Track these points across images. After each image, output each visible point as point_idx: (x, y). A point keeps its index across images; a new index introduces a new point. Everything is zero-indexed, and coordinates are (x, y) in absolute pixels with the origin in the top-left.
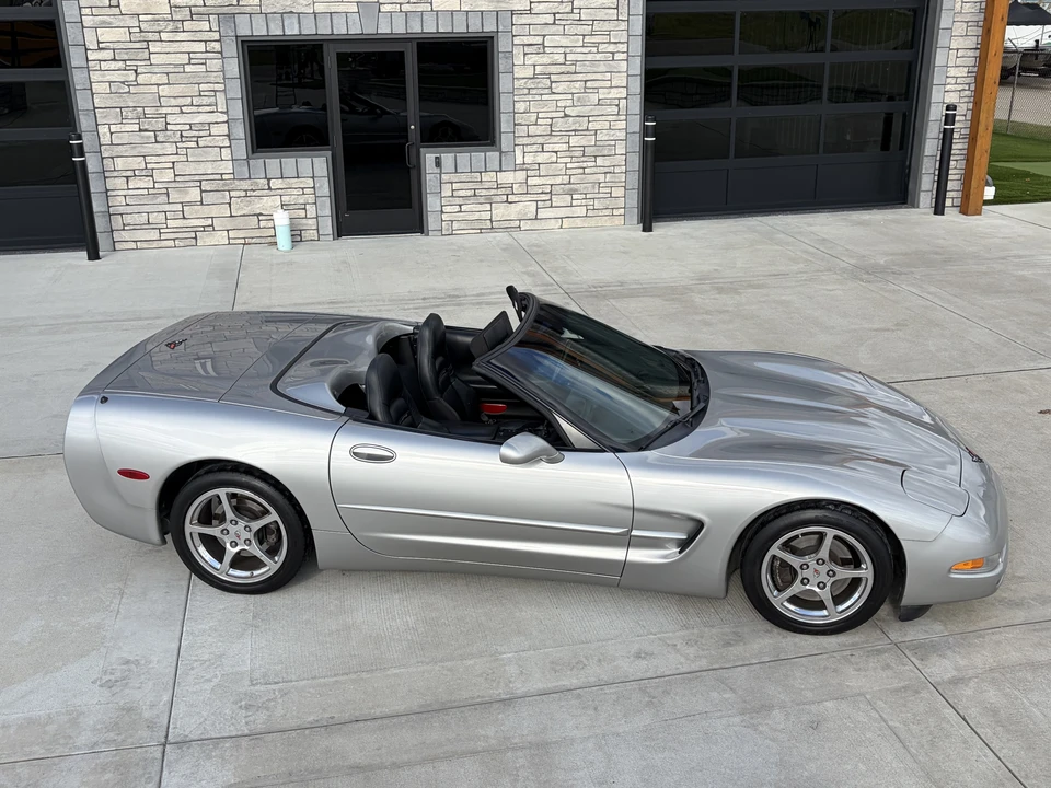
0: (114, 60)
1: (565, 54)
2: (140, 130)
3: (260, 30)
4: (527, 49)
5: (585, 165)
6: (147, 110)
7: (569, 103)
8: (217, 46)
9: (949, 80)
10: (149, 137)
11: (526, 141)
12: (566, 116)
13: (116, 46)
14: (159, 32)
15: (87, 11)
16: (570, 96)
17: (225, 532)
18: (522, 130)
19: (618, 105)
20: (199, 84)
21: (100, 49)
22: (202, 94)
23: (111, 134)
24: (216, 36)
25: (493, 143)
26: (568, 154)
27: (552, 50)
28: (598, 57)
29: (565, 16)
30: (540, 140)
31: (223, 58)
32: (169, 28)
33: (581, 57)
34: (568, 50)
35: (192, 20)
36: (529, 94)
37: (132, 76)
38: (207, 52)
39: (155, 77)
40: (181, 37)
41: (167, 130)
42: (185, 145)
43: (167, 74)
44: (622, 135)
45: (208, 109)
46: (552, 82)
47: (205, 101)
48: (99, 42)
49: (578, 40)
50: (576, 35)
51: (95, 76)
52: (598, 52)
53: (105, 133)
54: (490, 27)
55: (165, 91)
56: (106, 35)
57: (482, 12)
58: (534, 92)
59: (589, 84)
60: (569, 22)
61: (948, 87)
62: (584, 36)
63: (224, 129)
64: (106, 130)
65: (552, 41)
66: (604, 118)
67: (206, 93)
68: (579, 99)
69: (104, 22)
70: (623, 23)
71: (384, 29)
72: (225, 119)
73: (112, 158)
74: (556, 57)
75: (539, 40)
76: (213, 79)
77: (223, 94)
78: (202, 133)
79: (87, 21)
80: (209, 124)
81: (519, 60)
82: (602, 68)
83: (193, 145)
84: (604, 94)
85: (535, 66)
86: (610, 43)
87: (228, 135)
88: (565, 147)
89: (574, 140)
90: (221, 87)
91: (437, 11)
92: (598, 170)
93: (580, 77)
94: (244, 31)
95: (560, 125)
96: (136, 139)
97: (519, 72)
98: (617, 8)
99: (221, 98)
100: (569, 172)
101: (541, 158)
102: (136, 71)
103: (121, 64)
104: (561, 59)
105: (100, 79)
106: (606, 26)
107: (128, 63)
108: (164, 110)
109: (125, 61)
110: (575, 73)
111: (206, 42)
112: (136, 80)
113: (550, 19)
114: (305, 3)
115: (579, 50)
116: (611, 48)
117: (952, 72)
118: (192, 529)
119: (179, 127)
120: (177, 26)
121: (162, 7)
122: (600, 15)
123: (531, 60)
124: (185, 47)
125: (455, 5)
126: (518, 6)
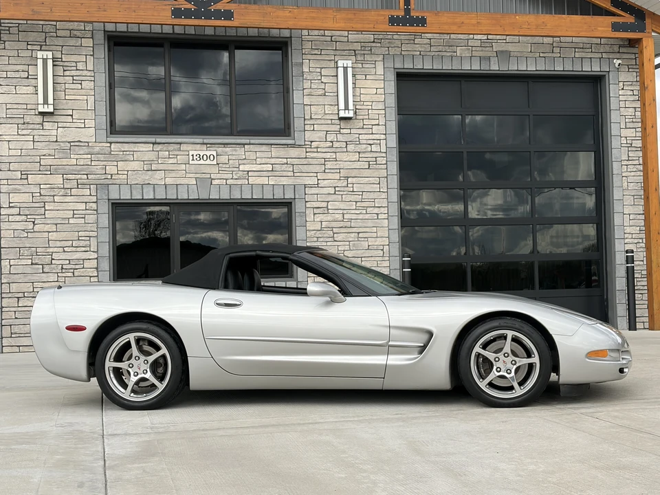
0: (19, 214)
1: (343, 214)
2: (32, 264)
3: (125, 195)
4: (316, 211)
6: (39, 250)
7: (347, 248)
8: (94, 206)
9: (626, 236)
10: (38, 268)
13: (21, 205)
14: (54, 196)
15: (5, 182)
16: (348, 243)
19: (382, 250)
20: (79, 232)
21: (10, 207)
22: (80, 238)
23: (11, 266)
24: (94, 199)
25: (291, 276)
27: (334, 211)
28: (367, 216)
29: (342, 189)
31: (98, 214)
32: (61, 193)
33: (354, 217)
34: (345, 212)
35: (78, 188)
36: (317, 241)
37: (30, 226)
38: (86, 209)
39: (47, 226)
40: (68, 199)
41: (52, 264)
42: (64, 275)
43: (56, 224)
44: (387, 270)
45: (83, 249)
46: (334, 233)
47: (82, 243)
48: (10, 203)
49: (352, 205)
50: (350, 201)
51: (4, 226)
52: (367, 213)
53: (6, 266)
54: (289, 195)
55: (53, 236)
56: (15, 198)
57: (284, 185)
58: (321, 240)
59: (361, 235)
60: (345, 193)
61: (626, 241)
62: (356, 202)
63: (94, 263)
64: (7, 263)
65: (333, 205)
66: (373, 259)
67: (83, 238)
68: (354, 245)
69: (16, 189)
70: (384, 194)
71: (214, 196)
72: (96, 256)
73: (9, 283)
74: (337, 216)
75: (324, 205)
76: (89, 229)
77: (95, 239)
78: (77, 267)
79: (4, 188)
80: (83, 260)
81: (310, 217)
82: (370, 224)
83: (70, 274)
84: (372, 242)
85: (321, 222)
86: (375, 207)
87: (97, 268)
90: (95, 234)
91: (252, 185)
93: (354, 230)
94: (114, 195)
96: (28, 270)
97: (310, 226)
98: (379, 184)
99: (94, 242)
102: (34, 222)
103: (24, 217)
104: (340, 217)
105: (8, 227)
106: (372, 196)
107: (29, 217)
108: (51, 250)
109: (27, 215)
110: (351, 227)
111: (86, 203)
112: (33, 229)
113: (332, 191)
114: (159, 178)
115: (353, 212)
116: (376, 210)
117: (628, 230)
118: (109, 364)
119: (61, 262)
120: (67, 192)
121: (58, 180)
122: (367, 188)
123: (318, 218)
124: (72, 206)
125: (265, 181)
126: (309, 181)
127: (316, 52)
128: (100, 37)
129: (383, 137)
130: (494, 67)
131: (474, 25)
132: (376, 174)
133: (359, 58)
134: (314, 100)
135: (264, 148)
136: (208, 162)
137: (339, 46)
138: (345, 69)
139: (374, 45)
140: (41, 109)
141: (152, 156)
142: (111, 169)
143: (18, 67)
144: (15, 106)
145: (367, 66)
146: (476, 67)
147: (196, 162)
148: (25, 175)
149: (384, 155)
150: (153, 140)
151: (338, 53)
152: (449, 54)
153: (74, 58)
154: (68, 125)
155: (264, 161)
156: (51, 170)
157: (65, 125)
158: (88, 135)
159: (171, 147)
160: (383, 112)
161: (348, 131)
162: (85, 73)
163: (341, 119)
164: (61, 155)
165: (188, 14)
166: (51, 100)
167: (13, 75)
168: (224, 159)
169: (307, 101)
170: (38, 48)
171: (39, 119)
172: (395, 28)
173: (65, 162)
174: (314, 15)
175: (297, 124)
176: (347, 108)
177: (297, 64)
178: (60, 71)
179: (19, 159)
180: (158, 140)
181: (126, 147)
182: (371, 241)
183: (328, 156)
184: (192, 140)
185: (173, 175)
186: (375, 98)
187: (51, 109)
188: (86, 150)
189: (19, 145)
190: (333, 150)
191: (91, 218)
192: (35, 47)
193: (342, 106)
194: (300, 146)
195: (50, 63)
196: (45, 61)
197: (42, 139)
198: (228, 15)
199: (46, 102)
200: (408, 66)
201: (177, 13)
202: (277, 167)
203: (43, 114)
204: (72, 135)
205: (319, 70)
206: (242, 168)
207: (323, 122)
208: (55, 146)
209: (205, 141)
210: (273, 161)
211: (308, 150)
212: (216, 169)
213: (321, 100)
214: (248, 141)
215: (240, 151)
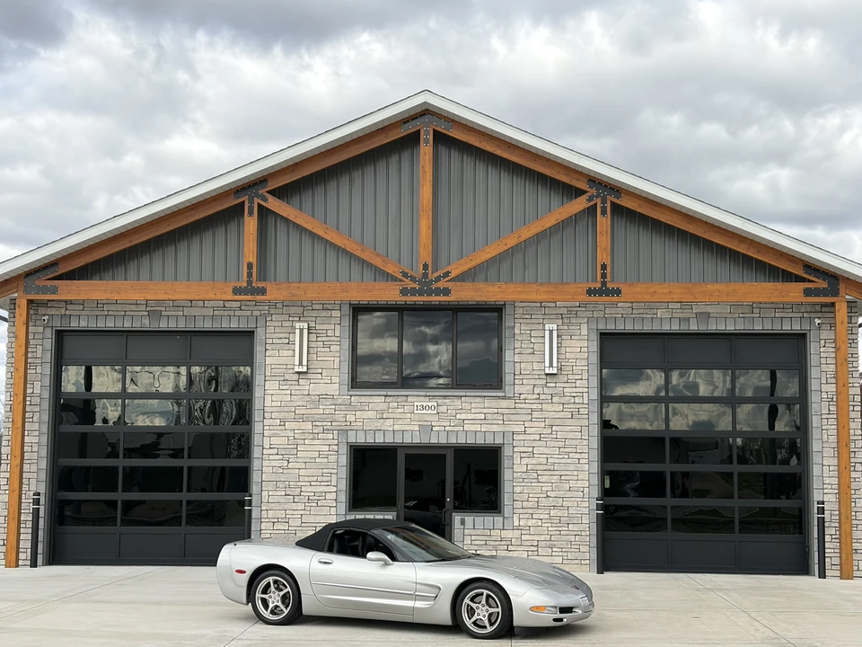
0: (277, 454)
1: (547, 458)
2: (286, 495)
3: (361, 439)
4: (522, 455)
5: (560, 529)
6: (291, 483)
7: (550, 489)
8: (336, 447)
10: (290, 499)
11: (521, 511)
12: (548, 496)
13: (280, 447)
14: (304, 439)
15: (268, 427)
16: (550, 485)
17: (270, 597)
18: (517, 504)
19: (583, 492)
20: (323, 469)
21: (271, 448)
22: (324, 475)
23: (269, 496)
24: (336, 442)
25: (500, 512)
26: (549, 521)
27: (538, 456)
28: (569, 461)
29: (547, 436)
30: (530, 511)
31: (338, 454)
32: (310, 437)
33: (557, 461)
34: (549, 456)
35: (324, 433)
36: (523, 482)
37: (286, 463)
38: (329, 451)
39: (298, 464)
40: (316, 442)
41: (300, 495)
42: (310, 505)
43: (305, 463)
44: (586, 511)
45: (326, 484)
46: (538, 475)
47: (325, 479)
48: (270, 445)
49: (556, 450)
50: (554, 447)
51: (265, 463)
52: (569, 458)
53: (266, 496)
54: (499, 441)
55: (302, 472)
56: (275, 441)
57: (494, 432)
58: (526, 481)
59: (563, 477)
60: (549, 439)
61: (825, 491)
62: (559, 448)
63: (334, 496)
64: (267, 494)
65: (538, 450)
66: (573, 499)
67: (326, 475)
68: (556, 486)
69: (276, 433)
70: (585, 441)
71: (434, 440)
72: (336, 490)
73: (267, 510)
74: (542, 460)
75: (530, 449)
76: (331, 467)
77: (335, 475)
78: (320, 498)
79: (266, 433)
80: (325, 492)
81: (517, 461)
82: (571, 467)
83: (315, 504)
85: (527, 465)
86: (576, 452)
87: (336, 500)
88: (547, 516)
89: (553, 513)
90: (335, 471)
91: (467, 431)
92: (570, 533)
93: (557, 473)
94: (352, 440)
95: (544, 502)
96: (282, 500)
97: (516, 468)
98: (581, 432)
99: (334, 478)
100: (550, 533)
101: (530, 523)
102: (288, 461)
103: (281, 457)
104: (544, 461)
105: (268, 465)
106: (574, 442)
107: (285, 456)
108: (301, 484)
109: (283, 455)
110: (554, 470)
111: (329, 445)
112: (287, 466)
113: (537, 437)
114: (388, 425)
115: (556, 456)
116: (577, 456)
117: (827, 481)
118: (258, 595)
119: (308, 494)
120: (315, 435)
121: (308, 426)
122: (570, 435)
123: (525, 461)
124: (317, 448)
125: (478, 428)
126: (516, 429)
127: (527, 316)
128: (346, 309)
129: (586, 390)
130: (694, 327)
131: (666, 294)
132: (579, 423)
133: (565, 321)
134: (524, 358)
135: (478, 400)
136: (430, 412)
137: (547, 310)
138: (551, 332)
139: (579, 309)
140: (297, 369)
141: (384, 406)
142: (350, 418)
143: (281, 335)
144: (278, 366)
145: (573, 327)
146: (675, 327)
147: (419, 412)
148: (283, 422)
149: (586, 406)
150: (385, 393)
151: (546, 317)
152: (649, 316)
153: (325, 327)
154: (318, 381)
155: (477, 411)
156: (303, 419)
157: (315, 381)
158: (333, 389)
159: (400, 399)
160: (587, 368)
161: (554, 385)
162: (333, 338)
163: (547, 374)
164: (312, 406)
165: (413, 292)
166: (305, 362)
167: (278, 341)
168: (443, 409)
169: (517, 358)
170: (298, 319)
171: (296, 377)
172: (592, 298)
173: (314, 411)
174: (519, 289)
175: (508, 378)
176: (551, 365)
177: (509, 328)
178: (313, 337)
179: (278, 409)
180: (389, 393)
181: (363, 399)
182: (572, 484)
183: (534, 406)
184: (417, 393)
185: (400, 422)
186: (579, 356)
187: (305, 369)
188: (331, 401)
189: (280, 398)
190: (540, 401)
191: (333, 458)
192: (295, 319)
193: (547, 364)
194: (509, 398)
195: (305, 332)
196: (301, 330)
197: (298, 393)
198: (447, 292)
199: (301, 363)
200: (611, 327)
201: (404, 292)
202: (489, 416)
203: (299, 373)
204: (321, 389)
205: (529, 332)
206: (458, 416)
207: (531, 377)
208: (307, 398)
209: (428, 394)
210: (485, 411)
211: (517, 401)
212: (436, 418)
213: (530, 358)
214: (464, 394)
215: (457, 402)
